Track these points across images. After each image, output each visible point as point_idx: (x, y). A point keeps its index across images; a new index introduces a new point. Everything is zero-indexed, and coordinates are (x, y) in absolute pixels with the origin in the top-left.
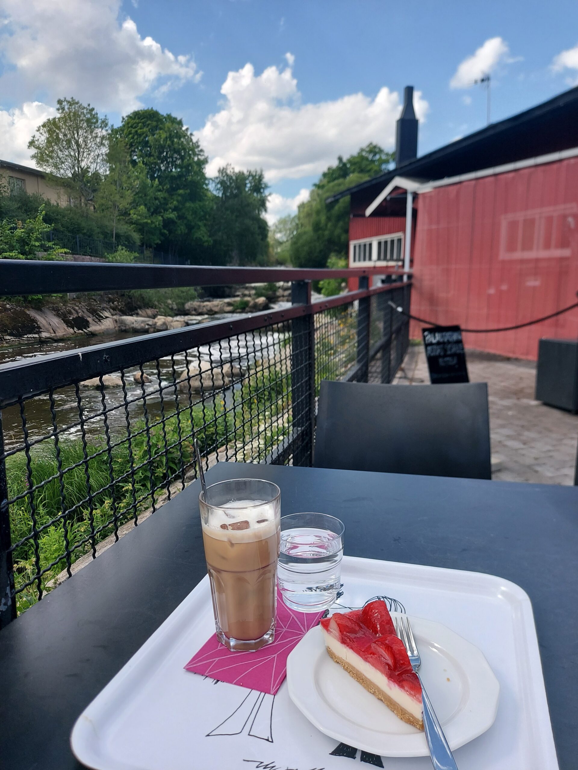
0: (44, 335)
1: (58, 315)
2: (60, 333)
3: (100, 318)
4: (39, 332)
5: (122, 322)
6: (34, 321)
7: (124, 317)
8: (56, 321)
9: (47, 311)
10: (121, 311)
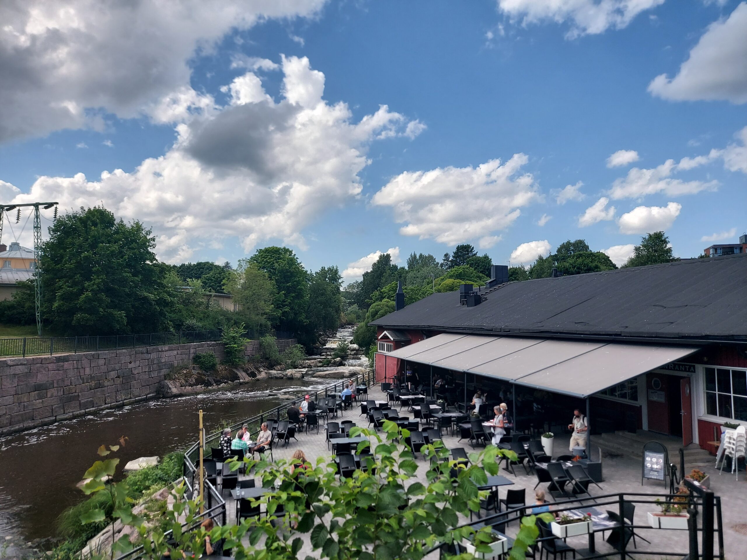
0: (241, 381)
1: (244, 371)
2: (247, 380)
3: (260, 372)
4: (239, 380)
5: (269, 373)
6: (237, 374)
7: (271, 371)
8: (244, 374)
9: (240, 369)
10: (267, 367)
